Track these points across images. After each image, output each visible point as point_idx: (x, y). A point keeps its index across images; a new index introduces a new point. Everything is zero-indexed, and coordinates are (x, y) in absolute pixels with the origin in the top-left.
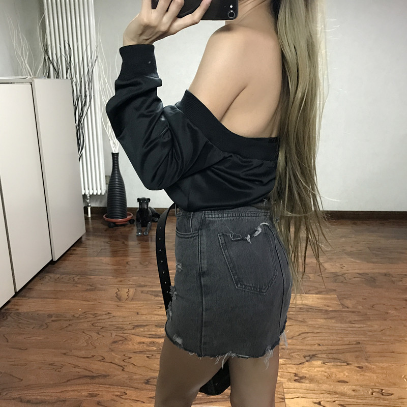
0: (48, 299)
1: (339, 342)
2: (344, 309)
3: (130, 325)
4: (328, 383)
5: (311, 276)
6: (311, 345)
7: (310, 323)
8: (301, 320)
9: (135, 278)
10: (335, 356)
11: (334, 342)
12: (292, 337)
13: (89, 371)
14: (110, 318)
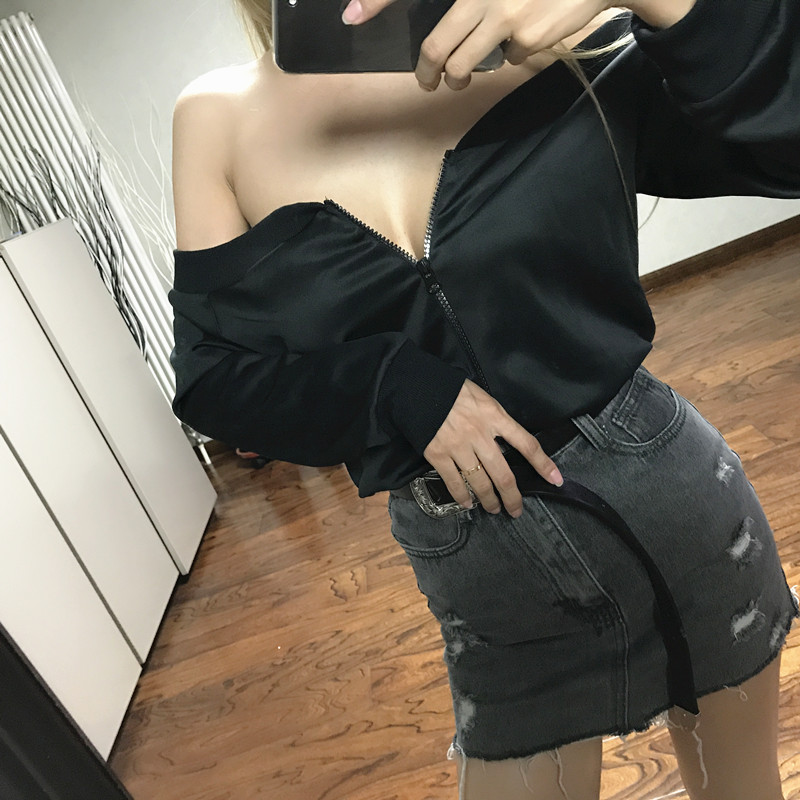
0: (209, 652)
2: (779, 446)
3: (390, 638)
9: (353, 545)
11: (794, 516)
13: (355, 758)
14: (343, 641)
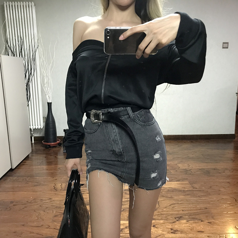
1: (194, 209)
2: (194, 189)
4: (192, 233)
5: (172, 171)
6: (178, 211)
7: (176, 198)
8: (169, 196)
9: (65, 177)
10: (193, 216)
11: (192, 208)
12: (166, 207)
13: (40, 235)
14: (51, 201)
